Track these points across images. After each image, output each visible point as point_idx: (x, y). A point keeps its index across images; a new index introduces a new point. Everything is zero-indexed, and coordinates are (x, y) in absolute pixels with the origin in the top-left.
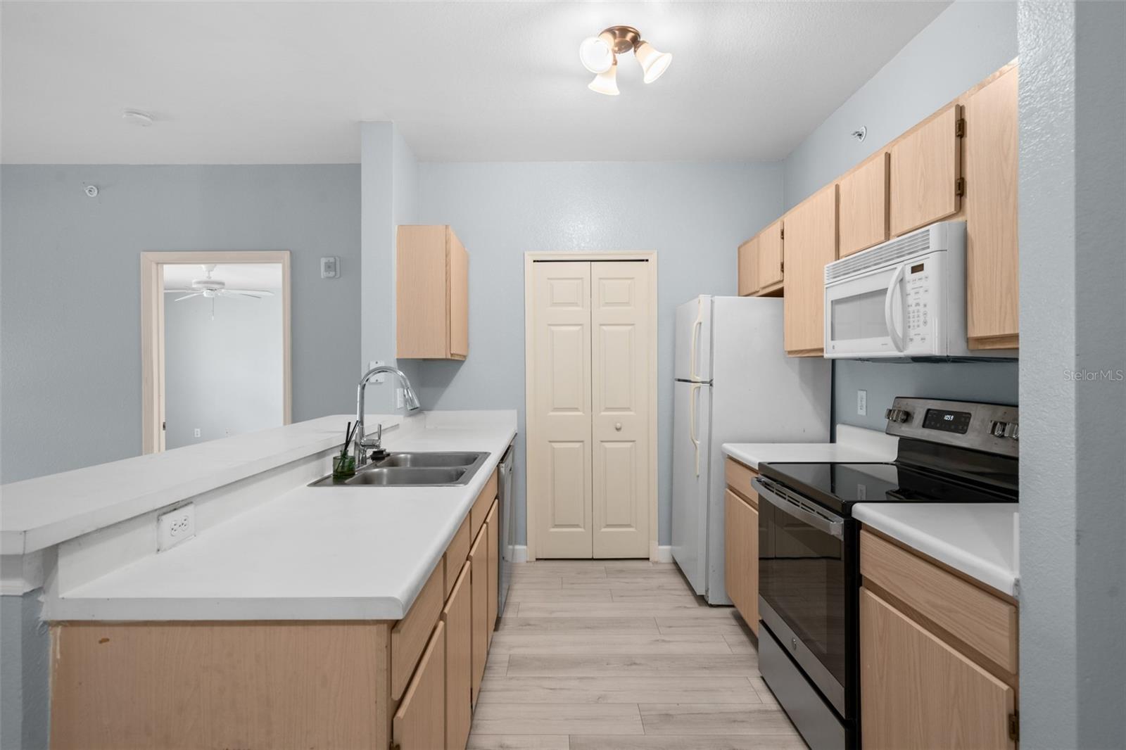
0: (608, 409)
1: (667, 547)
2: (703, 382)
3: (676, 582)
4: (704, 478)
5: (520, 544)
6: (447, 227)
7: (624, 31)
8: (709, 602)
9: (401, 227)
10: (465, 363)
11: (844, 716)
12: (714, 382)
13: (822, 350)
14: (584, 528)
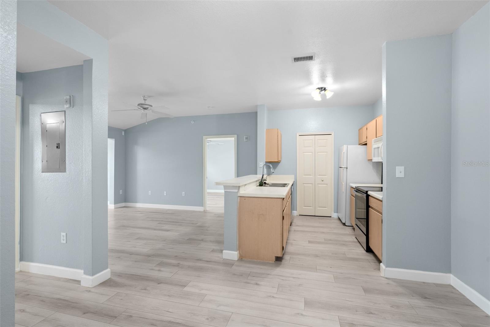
0: (320, 175)
1: (336, 214)
2: (345, 168)
3: (339, 222)
4: (345, 192)
5: (295, 211)
6: (278, 129)
7: (322, 88)
8: (346, 225)
9: (266, 129)
10: (280, 163)
11: (366, 234)
12: (348, 168)
13: (372, 160)
14: (313, 207)
